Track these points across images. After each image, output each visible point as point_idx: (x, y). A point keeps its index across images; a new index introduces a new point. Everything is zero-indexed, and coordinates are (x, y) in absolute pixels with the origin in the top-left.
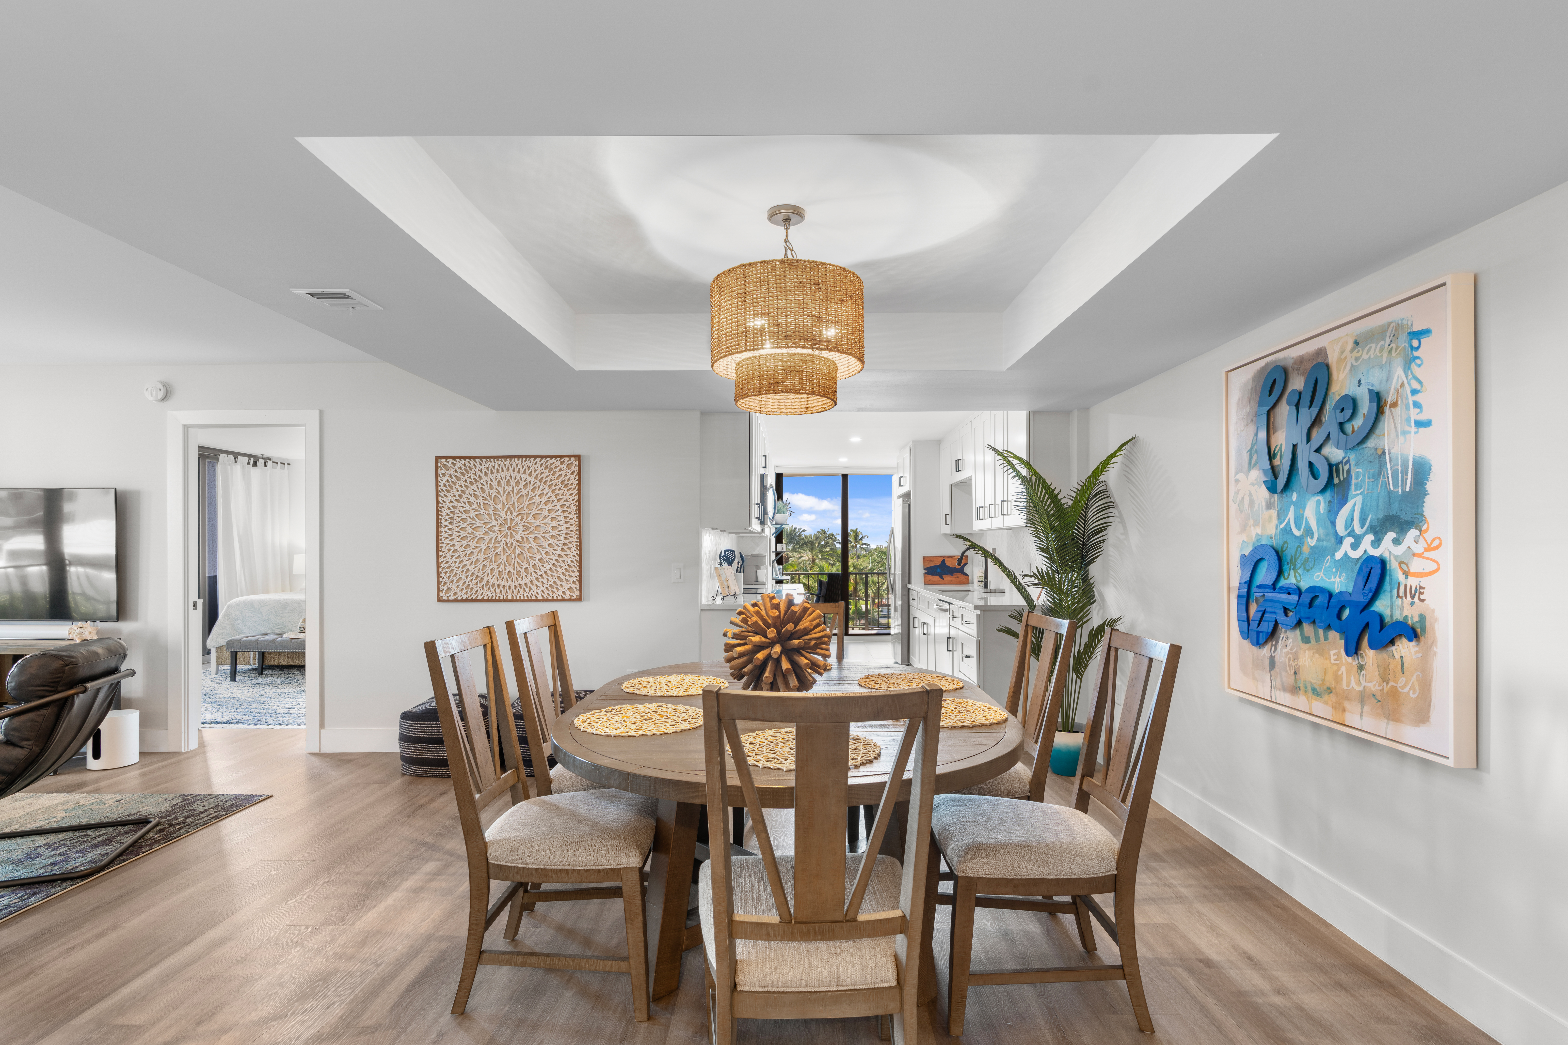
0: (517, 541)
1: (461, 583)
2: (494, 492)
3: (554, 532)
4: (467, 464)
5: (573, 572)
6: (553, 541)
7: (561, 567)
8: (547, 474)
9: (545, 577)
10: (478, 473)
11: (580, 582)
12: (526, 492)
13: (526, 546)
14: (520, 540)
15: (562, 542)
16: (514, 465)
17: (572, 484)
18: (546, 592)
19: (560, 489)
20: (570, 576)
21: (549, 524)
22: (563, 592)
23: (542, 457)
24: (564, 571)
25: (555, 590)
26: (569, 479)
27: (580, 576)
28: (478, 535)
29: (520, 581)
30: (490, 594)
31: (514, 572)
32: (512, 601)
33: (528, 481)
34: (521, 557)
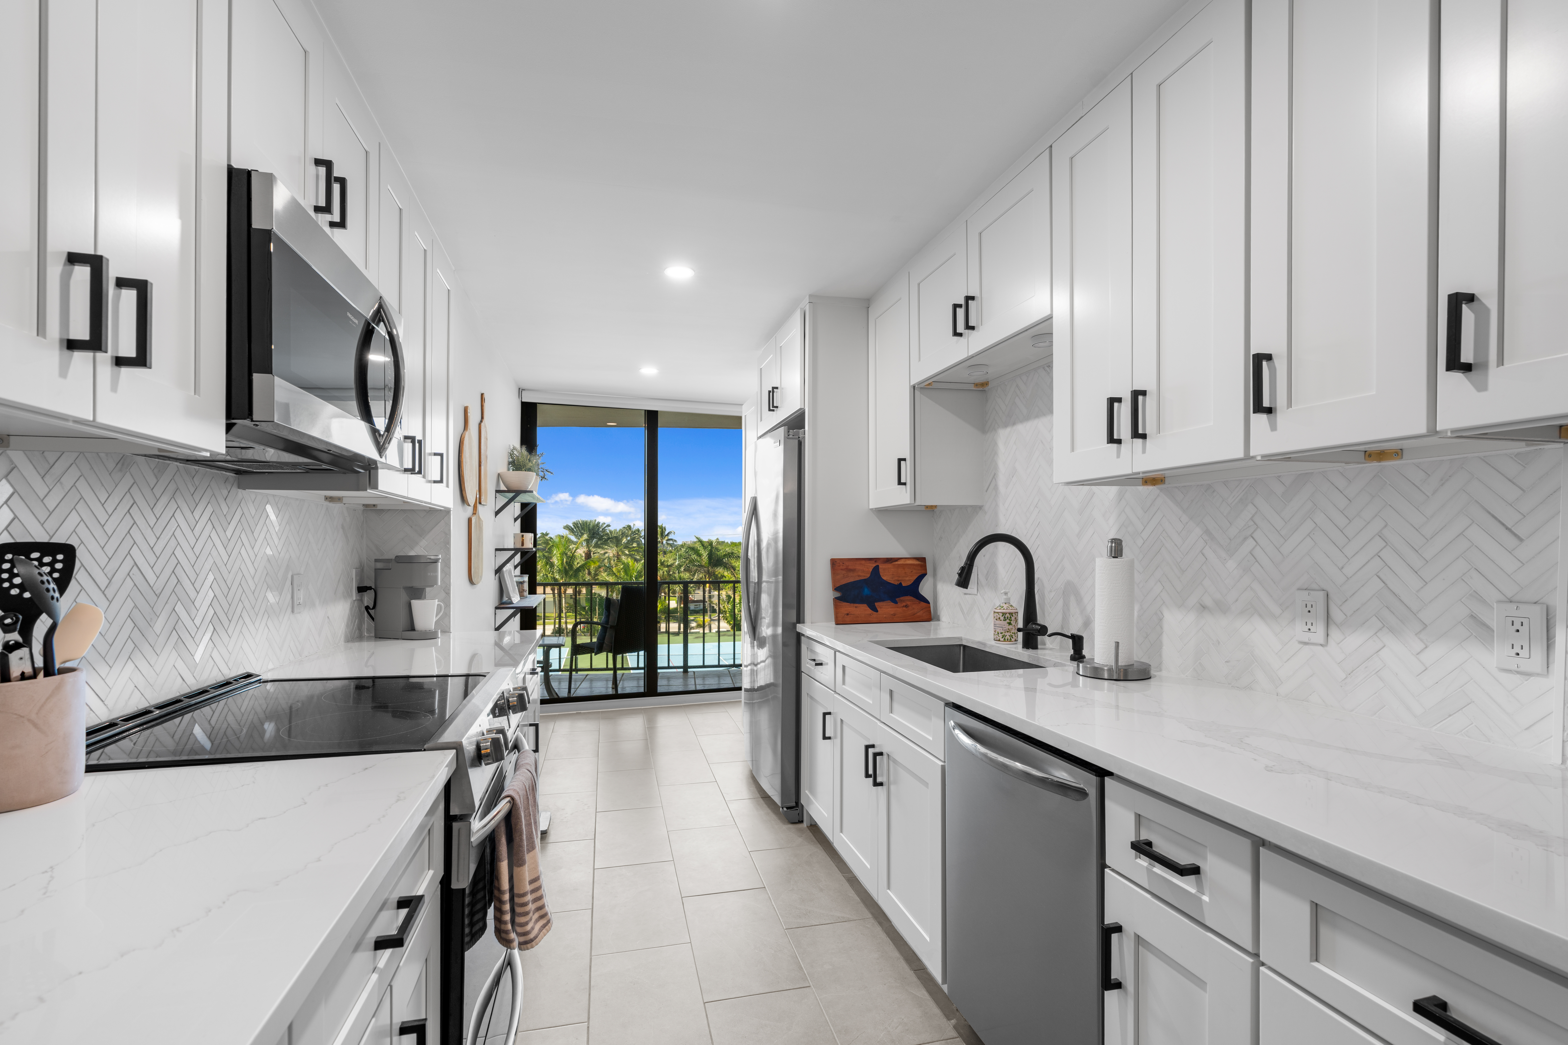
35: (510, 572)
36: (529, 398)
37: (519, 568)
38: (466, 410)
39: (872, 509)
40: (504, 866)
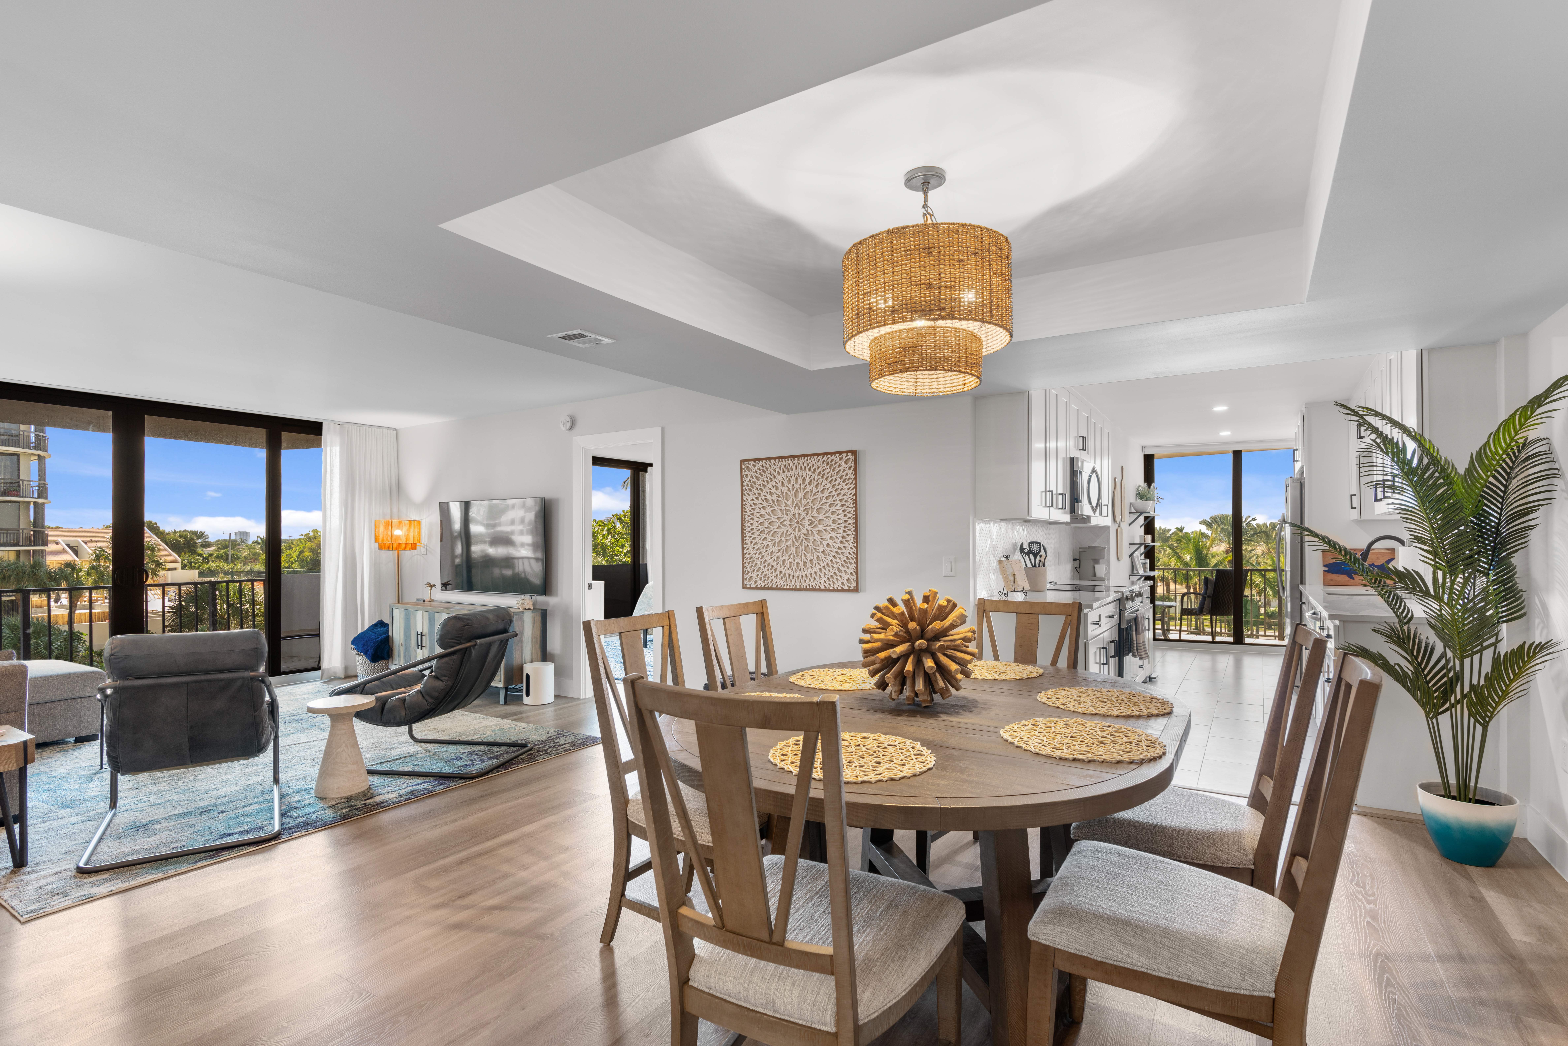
0: (804, 534)
1: (760, 573)
2: (785, 489)
3: (834, 526)
4: (765, 465)
5: (851, 563)
6: (833, 534)
7: (840, 558)
8: (828, 470)
9: (827, 568)
10: (773, 472)
11: (857, 573)
12: (811, 488)
13: (811, 539)
14: (807, 533)
15: (841, 535)
16: (801, 464)
17: (849, 478)
18: (827, 582)
19: (839, 484)
20: (848, 568)
21: (830, 517)
22: (843, 583)
23: (824, 454)
24: (843, 563)
25: (835, 581)
26: (847, 474)
27: (857, 567)
28: (773, 529)
29: (806, 572)
30: (782, 583)
31: (801, 563)
32: (800, 590)
33: (812, 478)
34: (807, 548)
35: (1138, 557)
36: (1148, 452)
37: (1143, 555)
38: (1115, 479)
39: (1353, 520)
40: (1134, 633)
